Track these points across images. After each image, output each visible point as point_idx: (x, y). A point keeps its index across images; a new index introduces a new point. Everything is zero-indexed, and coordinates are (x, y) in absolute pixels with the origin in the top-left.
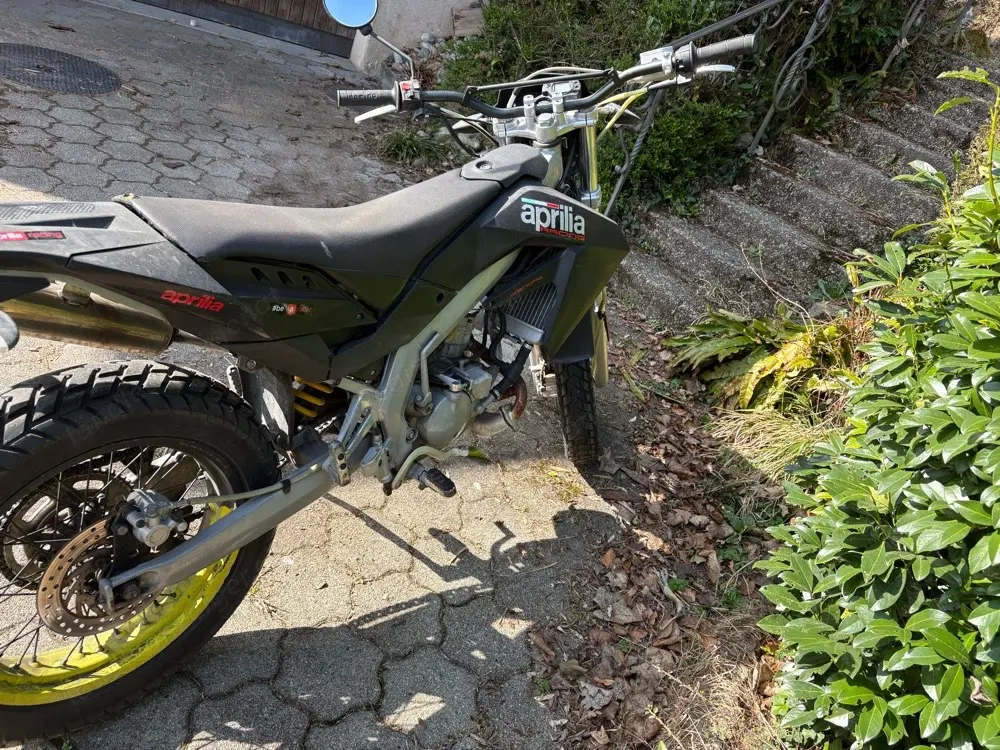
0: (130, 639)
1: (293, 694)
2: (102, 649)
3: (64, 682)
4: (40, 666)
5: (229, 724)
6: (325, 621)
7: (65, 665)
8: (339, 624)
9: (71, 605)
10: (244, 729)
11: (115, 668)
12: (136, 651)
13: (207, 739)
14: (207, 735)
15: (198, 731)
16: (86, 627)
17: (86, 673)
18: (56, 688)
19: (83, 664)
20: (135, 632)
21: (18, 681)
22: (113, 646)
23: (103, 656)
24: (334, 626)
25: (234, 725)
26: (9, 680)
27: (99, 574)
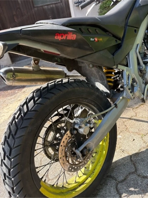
0: (90, 169)
1: (144, 174)
2: (84, 174)
3: (77, 188)
4: (69, 184)
5: (130, 189)
6: (140, 150)
7: (76, 182)
8: (145, 149)
9: (70, 162)
10: (136, 190)
11: (90, 179)
12: (93, 172)
13: (126, 196)
14: (126, 194)
15: (122, 194)
16: (77, 168)
17: (83, 183)
18: (76, 190)
19: (80, 180)
20: (91, 166)
21: (65, 191)
22: (86, 172)
23: (85, 177)
24: (144, 150)
25: (132, 189)
26: (62, 191)
27: (74, 149)
